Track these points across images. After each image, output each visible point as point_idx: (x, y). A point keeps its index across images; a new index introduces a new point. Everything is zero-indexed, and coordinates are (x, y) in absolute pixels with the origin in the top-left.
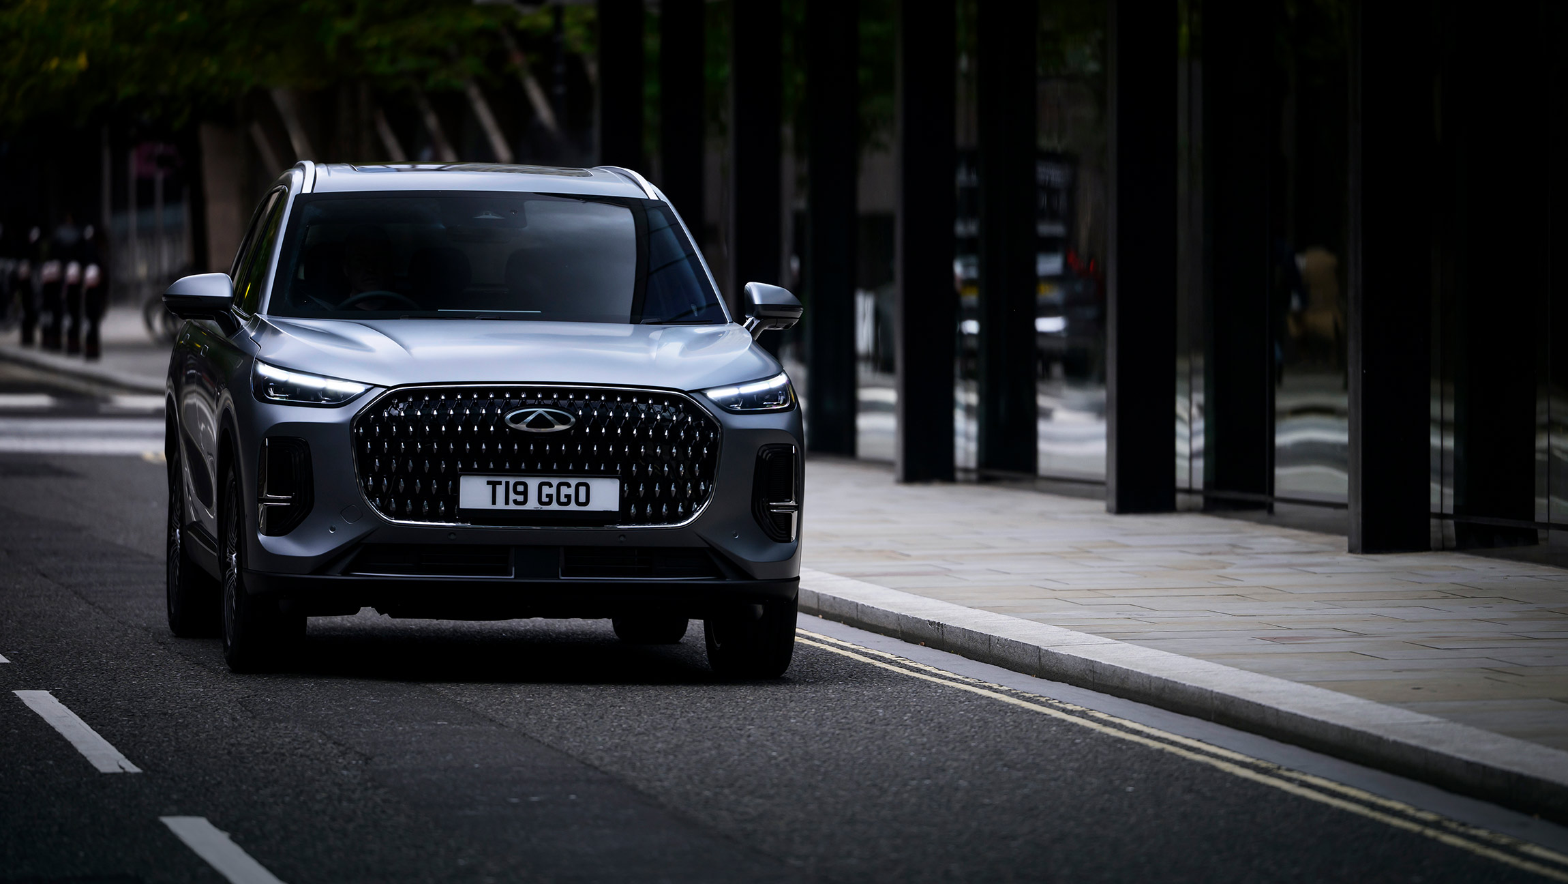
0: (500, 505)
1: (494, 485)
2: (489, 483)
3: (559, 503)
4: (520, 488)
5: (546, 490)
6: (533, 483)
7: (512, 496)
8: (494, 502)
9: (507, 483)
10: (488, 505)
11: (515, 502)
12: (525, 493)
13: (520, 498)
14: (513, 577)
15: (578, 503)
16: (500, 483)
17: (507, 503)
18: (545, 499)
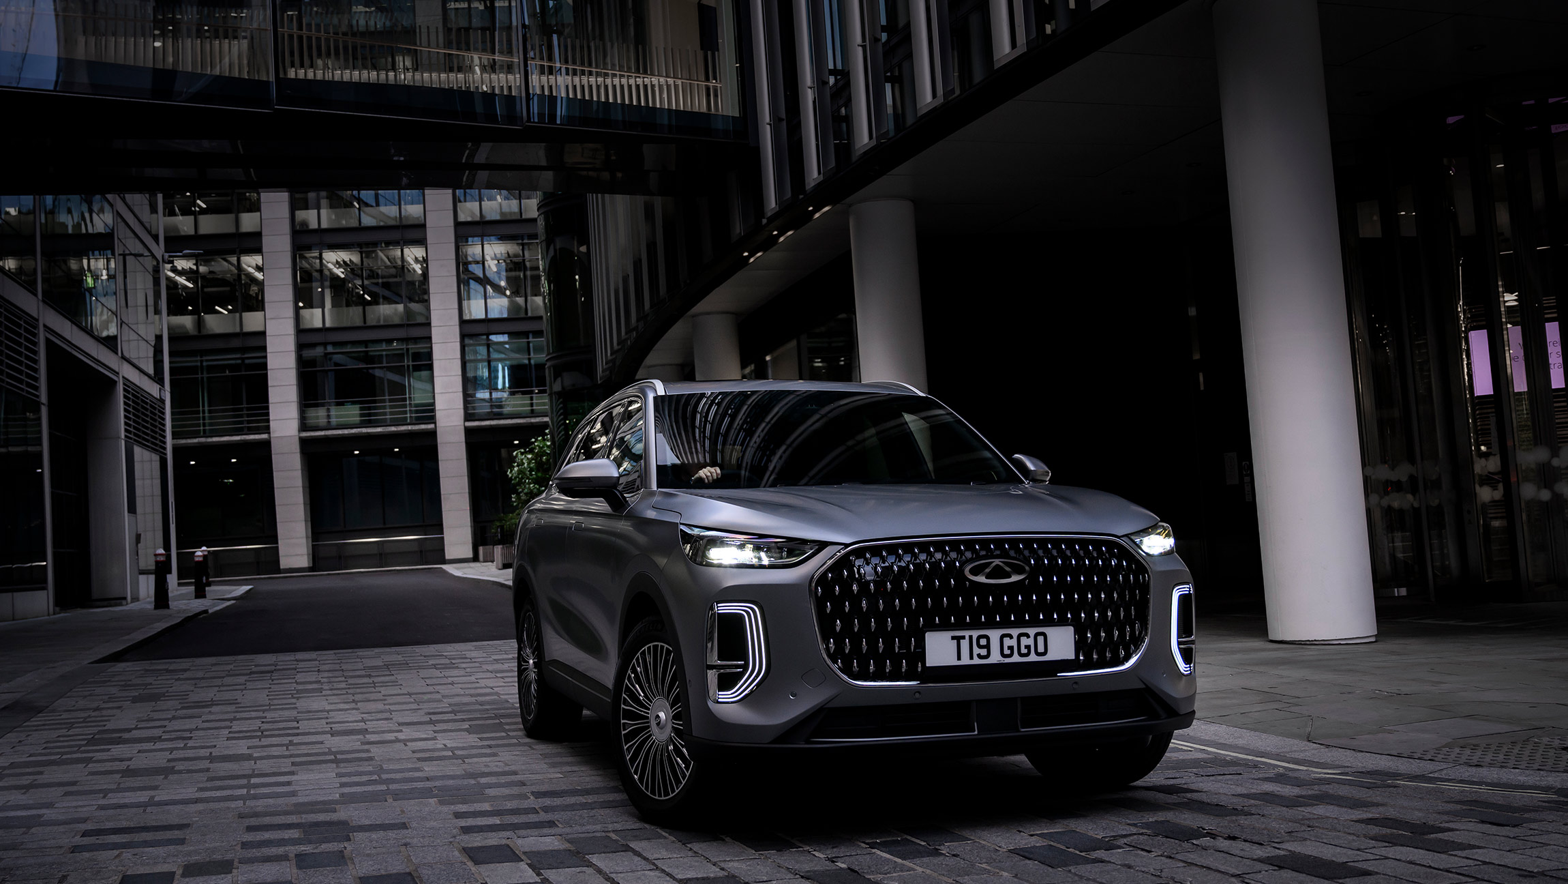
0: (965, 660)
1: (958, 639)
2: (953, 638)
3: (1021, 655)
4: (983, 642)
5: (1007, 642)
6: (995, 635)
7: (976, 650)
8: (959, 658)
9: (971, 637)
10: (953, 661)
11: (979, 656)
12: (988, 647)
13: (984, 652)
14: (976, 733)
15: (1038, 654)
16: (963, 637)
17: (971, 658)
18: (1007, 652)
